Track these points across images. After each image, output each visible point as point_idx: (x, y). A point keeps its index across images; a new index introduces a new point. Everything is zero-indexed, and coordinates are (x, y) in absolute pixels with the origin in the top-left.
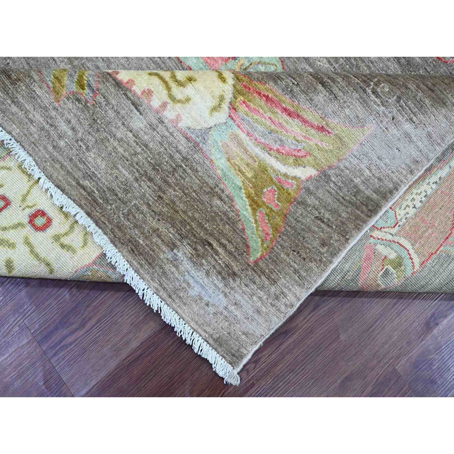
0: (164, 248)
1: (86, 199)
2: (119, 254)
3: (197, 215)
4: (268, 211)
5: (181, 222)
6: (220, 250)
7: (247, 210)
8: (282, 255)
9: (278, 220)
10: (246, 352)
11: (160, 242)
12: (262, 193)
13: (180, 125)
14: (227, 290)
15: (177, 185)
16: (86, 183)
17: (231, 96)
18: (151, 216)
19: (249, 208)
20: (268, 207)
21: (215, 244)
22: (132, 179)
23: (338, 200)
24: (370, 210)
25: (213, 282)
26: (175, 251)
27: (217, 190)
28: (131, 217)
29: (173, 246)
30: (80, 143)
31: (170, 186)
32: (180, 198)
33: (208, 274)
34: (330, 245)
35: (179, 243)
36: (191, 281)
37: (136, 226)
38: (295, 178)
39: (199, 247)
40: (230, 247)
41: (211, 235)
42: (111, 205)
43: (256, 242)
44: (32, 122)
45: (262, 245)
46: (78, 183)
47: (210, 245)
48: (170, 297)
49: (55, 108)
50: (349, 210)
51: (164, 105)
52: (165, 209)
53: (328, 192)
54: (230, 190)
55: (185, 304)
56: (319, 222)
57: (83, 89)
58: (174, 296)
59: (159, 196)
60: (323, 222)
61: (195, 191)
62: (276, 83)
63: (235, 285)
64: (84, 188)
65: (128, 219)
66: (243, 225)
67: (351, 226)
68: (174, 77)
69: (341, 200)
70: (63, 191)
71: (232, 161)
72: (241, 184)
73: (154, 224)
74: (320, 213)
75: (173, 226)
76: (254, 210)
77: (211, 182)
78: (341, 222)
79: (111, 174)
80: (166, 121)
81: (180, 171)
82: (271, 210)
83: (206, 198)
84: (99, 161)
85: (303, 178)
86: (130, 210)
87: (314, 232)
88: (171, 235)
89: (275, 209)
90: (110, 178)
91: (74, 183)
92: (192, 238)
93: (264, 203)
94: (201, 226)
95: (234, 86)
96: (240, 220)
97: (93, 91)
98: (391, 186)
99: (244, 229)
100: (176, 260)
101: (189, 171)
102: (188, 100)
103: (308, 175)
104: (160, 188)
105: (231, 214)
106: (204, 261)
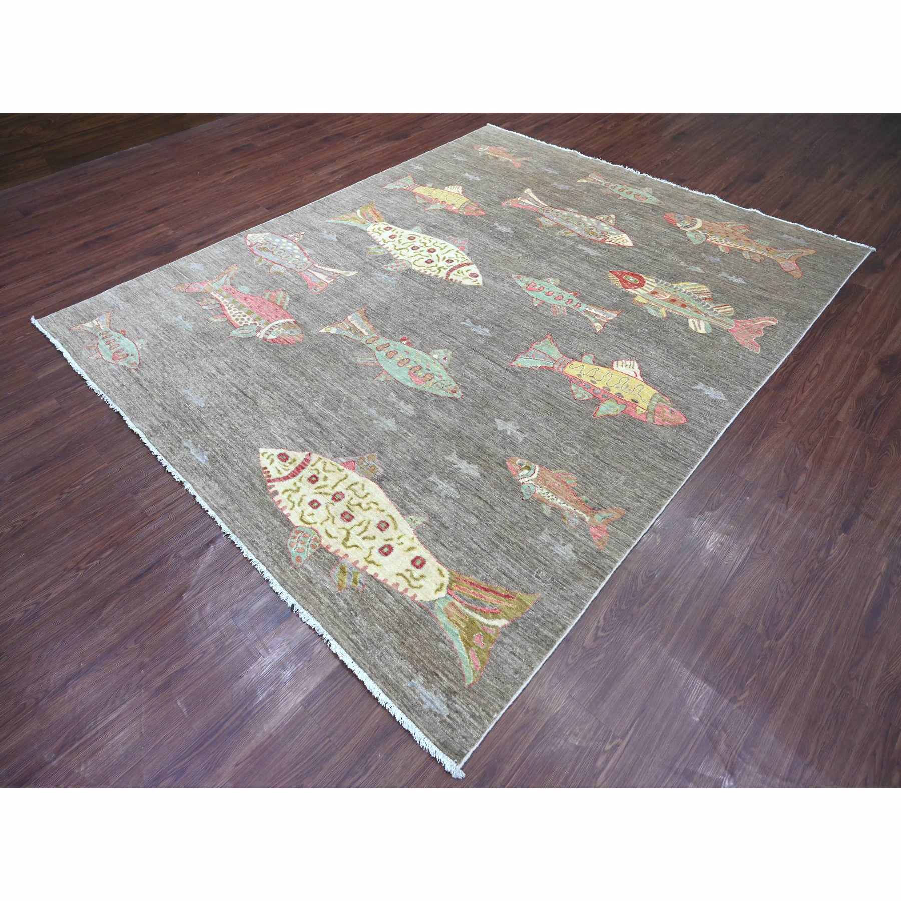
0: (406, 680)
1: (354, 648)
2: (375, 685)
3: (428, 655)
4: (477, 649)
5: (417, 660)
6: (444, 678)
7: (462, 649)
8: (488, 681)
9: (484, 655)
10: (466, 752)
11: (403, 676)
12: (472, 637)
13: (416, 599)
14: (450, 703)
15: (415, 635)
16: (354, 637)
17: (448, 583)
18: (397, 656)
19: (463, 647)
20: (476, 647)
21: (440, 675)
22: (384, 632)
23: (525, 639)
24: (547, 645)
25: (439, 698)
26: (413, 681)
27: (441, 637)
28: (383, 658)
29: (411, 678)
30: (352, 612)
31: (410, 636)
32: (416, 644)
33: (435, 693)
34: (521, 673)
35: (415, 675)
36: (424, 699)
37: (386, 665)
38: (494, 626)
39: (429, 677)
40: (451, 676)
41: (438, 668)
42: (370, 650)
43: (470, 673)
44: (322, 603)
45: (473, 674)
46: (349, 637)
47: (437, 675)
48: (409, 711)
49: (338, 594)
50: (533, 645)
51: (406, 590)
52: (406, 651)
53: (518, 633)
54: (450, 636)
55: (420, 716)
56: (513, 656)
57: (356, 584)
58: (412, 711)
59: (403, 642)
60: (516, 655)
61: (426, 639)
62: (476, 576)
63: (455, 699)
64: (352, 640)
65: (381, 660)
66: (459, 660)
67: (534, 658)
68: (412, 576)
69: (527, 638)
70: (338, 642)
71: (451, 618)
72: (457, 632)
73: (399, 663)
74: (513, 649)
75: (411, 664)
76: (467, 649)
77: (437, 632)
78: (528, 655)
79: (370, 629)
80: (407, 598)
81: (416, 626)
82: (479, 648)
83: (434, 643)
84: (363, 621)
85: (500, 626)
86: (382, 653)
87: (509, 664)
88: (410, 670)
89: (481, 648)
90: (369, 632)
91: (346, 637)
92: (425, 671)
93: (474, 644)
94: (430, 662)
95: (450, 578)
96: (458, 657)
97: (363, 585)
98: (560, 627)
99: (460, 664)
100: (414, 686)
101: (422, 626)
102: (421, 586)
103: (503, 624)
104: (403, 637)
105: (451, 653)
106: (433, 685)
